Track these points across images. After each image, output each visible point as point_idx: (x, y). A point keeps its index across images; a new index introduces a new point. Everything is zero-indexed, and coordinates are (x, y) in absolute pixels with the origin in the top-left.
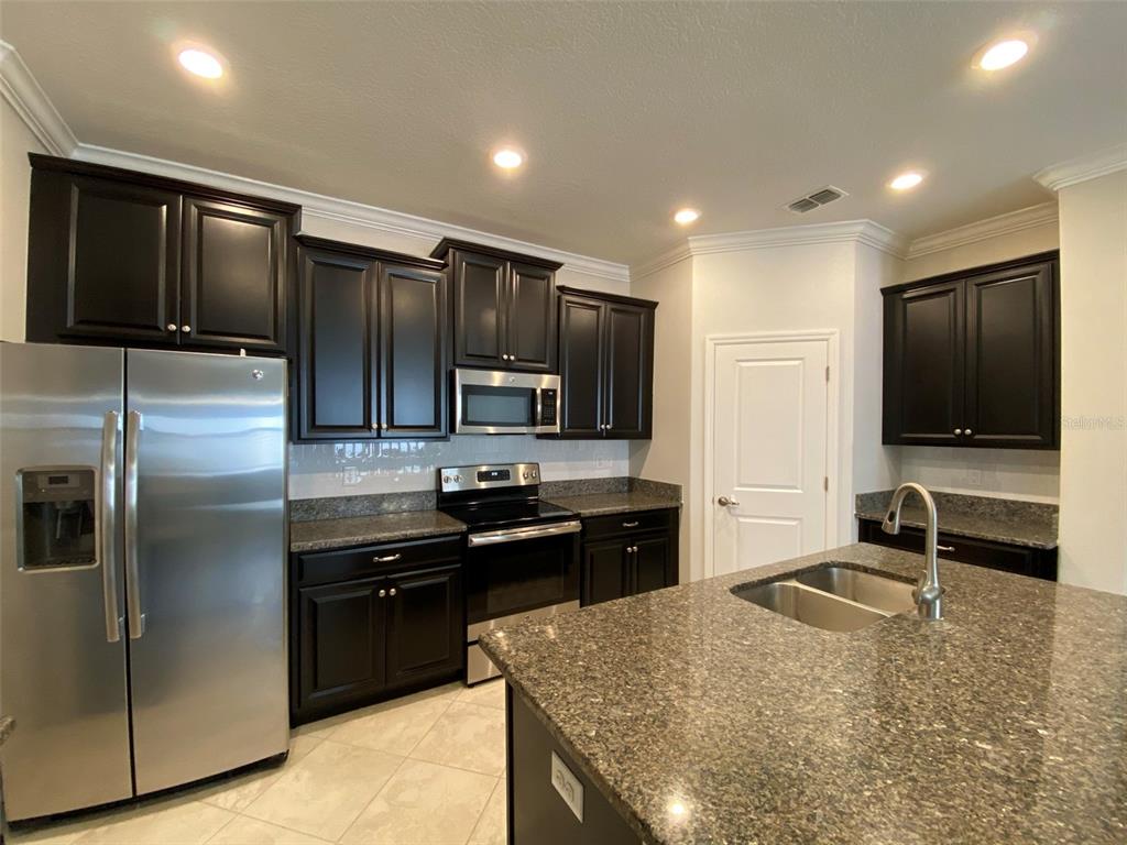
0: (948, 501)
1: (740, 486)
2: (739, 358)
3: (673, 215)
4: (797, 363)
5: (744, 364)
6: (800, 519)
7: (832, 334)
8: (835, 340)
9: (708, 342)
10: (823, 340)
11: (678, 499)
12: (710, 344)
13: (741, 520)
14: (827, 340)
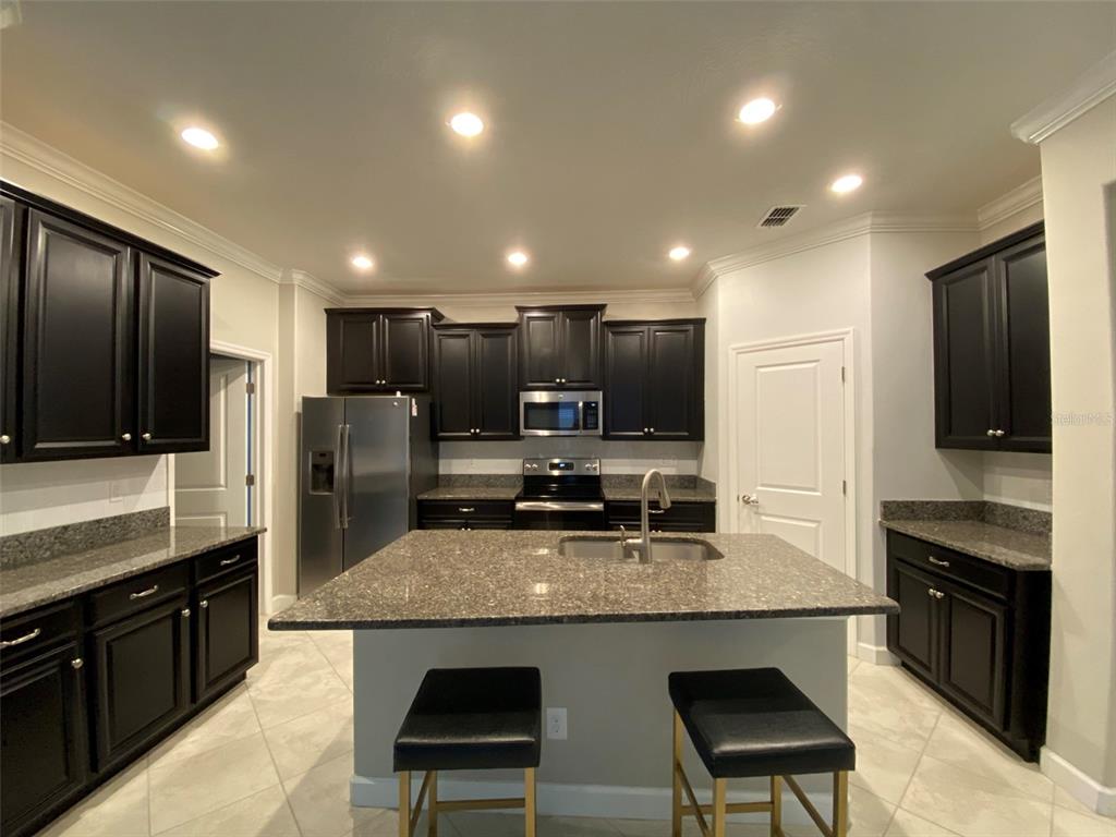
0: (1025, 518)
1: (763, 485)
2: (758, 364)
3: (667, 252)
4: (814, 364)
5: (762, 370)
6: (818, 522)
7: (847, 333)
8: (849, 339)
9: (730, 352)
10: (838, 340)
11: (713, 494)
12: (732, 354)
13: (764, 518)
14: (842, 339)
